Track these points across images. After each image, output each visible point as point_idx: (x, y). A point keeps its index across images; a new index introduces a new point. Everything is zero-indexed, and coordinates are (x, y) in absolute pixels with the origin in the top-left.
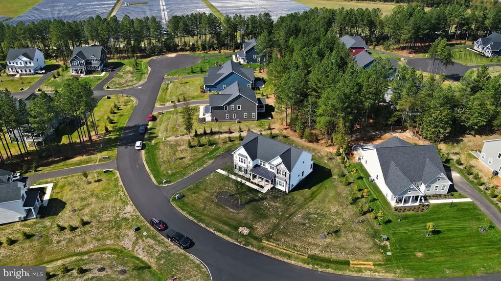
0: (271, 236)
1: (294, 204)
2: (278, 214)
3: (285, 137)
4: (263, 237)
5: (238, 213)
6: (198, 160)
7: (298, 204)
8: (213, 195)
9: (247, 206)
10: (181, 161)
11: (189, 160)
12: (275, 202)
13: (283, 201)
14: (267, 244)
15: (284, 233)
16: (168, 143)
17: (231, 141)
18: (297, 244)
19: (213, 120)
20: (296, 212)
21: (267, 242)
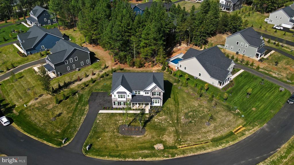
0: (180, 140)
1: (172, 111)
2: (170, 123)
3: (122, 69)
4: (175, 144)
5: (145, 136)
6: (75, 110)
7: (174, 110)
8: (114, 132)
9: (146, 128)
10: (60, 117)
11: (68, 114)
12: (161, 116)
13: (165, 113)
14: (182, 147)
15: (186, 134)
16: (32, 107)
17: (87, 86)
18: (199, 137)
19: (58, 75)
20: (178, 116)
21: (181, 146)
